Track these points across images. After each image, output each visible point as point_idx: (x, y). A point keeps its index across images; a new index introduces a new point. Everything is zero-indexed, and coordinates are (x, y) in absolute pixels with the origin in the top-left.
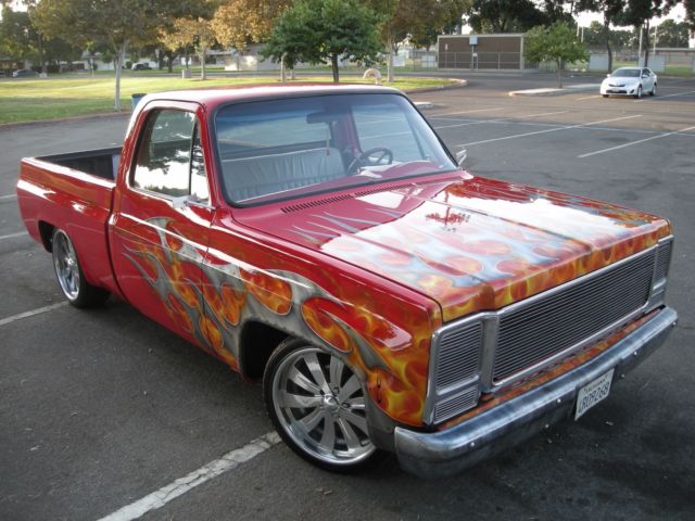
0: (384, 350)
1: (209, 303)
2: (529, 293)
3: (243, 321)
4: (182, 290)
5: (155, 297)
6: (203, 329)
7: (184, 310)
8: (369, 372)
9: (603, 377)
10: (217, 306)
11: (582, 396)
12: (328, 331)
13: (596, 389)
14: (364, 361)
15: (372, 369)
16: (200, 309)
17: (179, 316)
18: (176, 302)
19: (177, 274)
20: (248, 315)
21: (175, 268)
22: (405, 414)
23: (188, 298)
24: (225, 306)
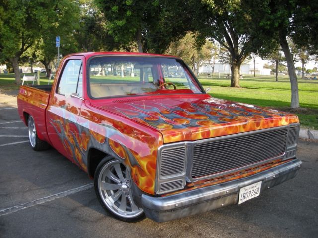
0: (138, 156)
1: (78, 141)
2: (211, 136)
3: (89, 148)
4: (68, 136)
5: (60, 141)
6: (76, 154)
7: (69, 146)
8: (132, 168)
9: (255, 185)
10: (80, 143)
11: (242, 192)
12: (118, 149)
13: (251, 190)
14: (130, 162)
15: (133, 166)
16: (75, 145)
17: (68, 149)
18: (67, 142)
19: (67, 129)
20: (90, 145)
21: (66, 127)
22: (147, 188)
23: (70, 140)
24: (83, 142)
